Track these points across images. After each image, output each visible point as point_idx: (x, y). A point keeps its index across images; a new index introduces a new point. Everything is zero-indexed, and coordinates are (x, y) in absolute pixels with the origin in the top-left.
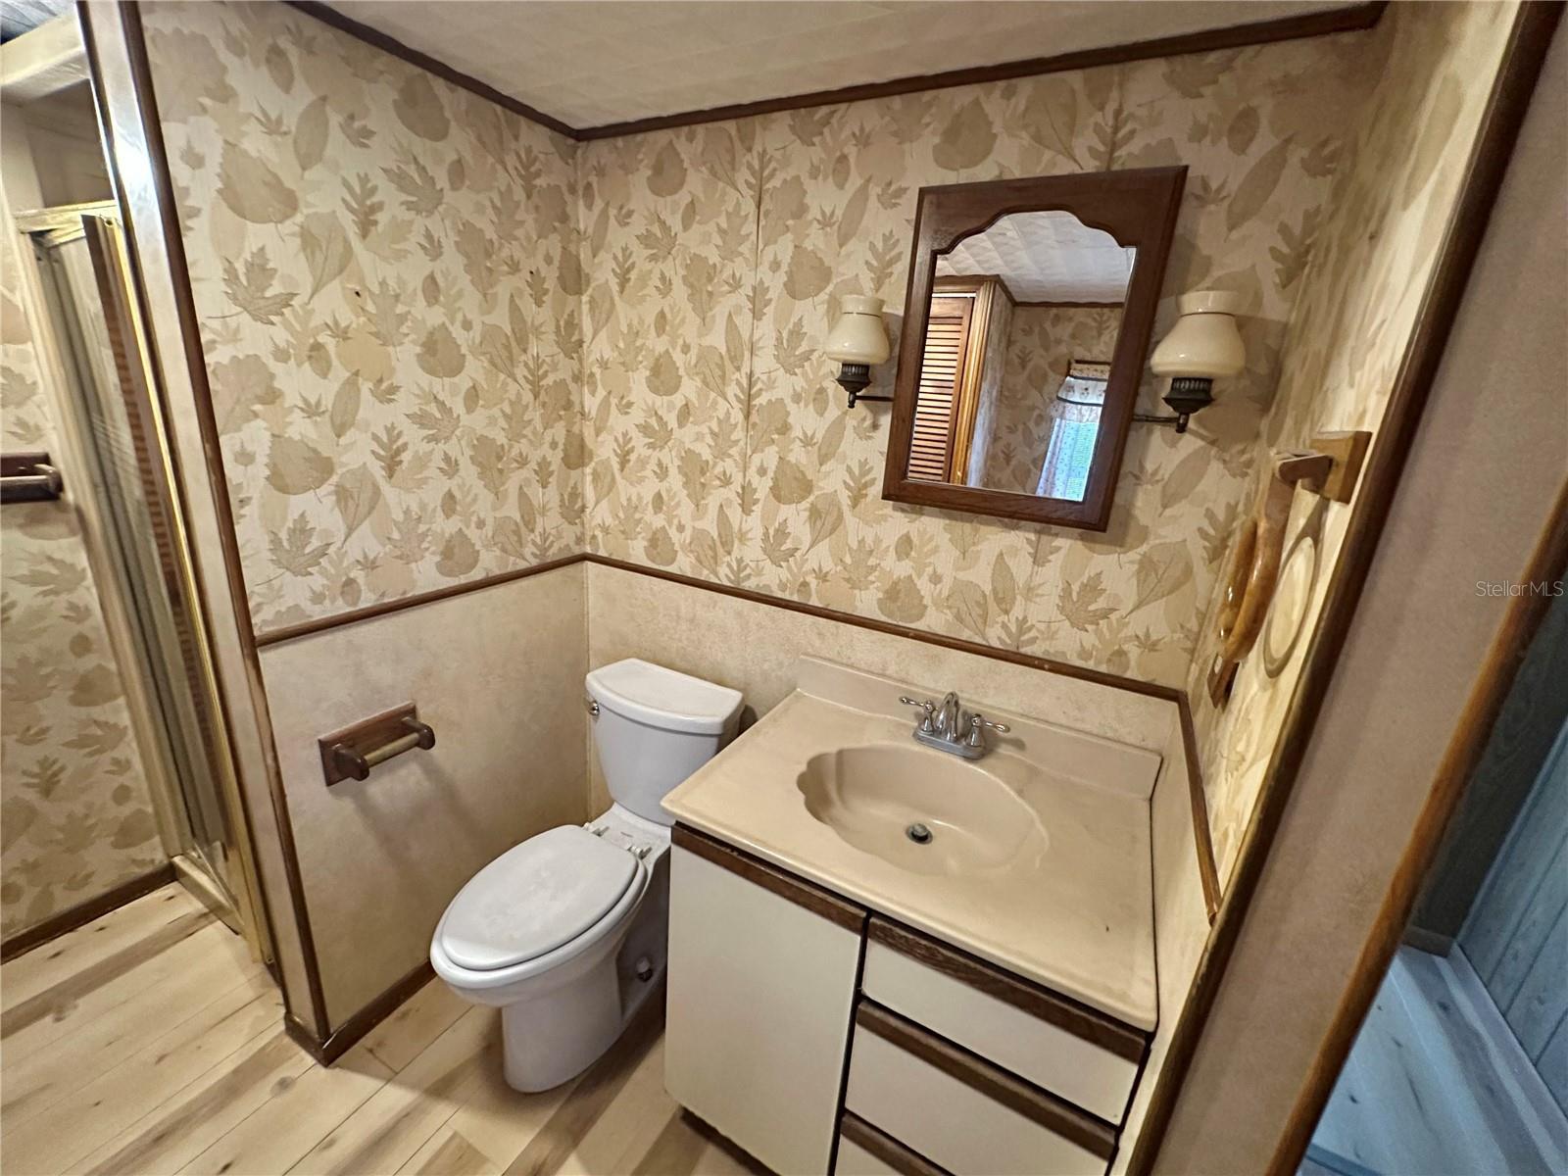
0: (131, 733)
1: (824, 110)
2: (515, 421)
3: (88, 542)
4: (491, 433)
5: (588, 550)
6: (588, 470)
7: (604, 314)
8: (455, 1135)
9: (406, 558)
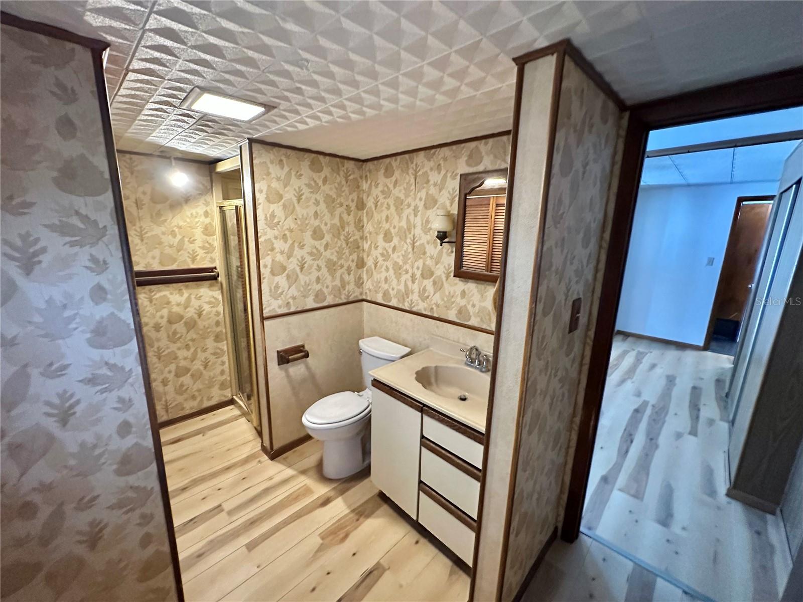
0: (226, 353)
1: (433, 151)
2: (340, 254)
3: (222, 292)
4: (331, 258)
5: (364, 297)
6: (365, 269)
7: (370, 216)
8: (305, 485)
9: (305, 297)
